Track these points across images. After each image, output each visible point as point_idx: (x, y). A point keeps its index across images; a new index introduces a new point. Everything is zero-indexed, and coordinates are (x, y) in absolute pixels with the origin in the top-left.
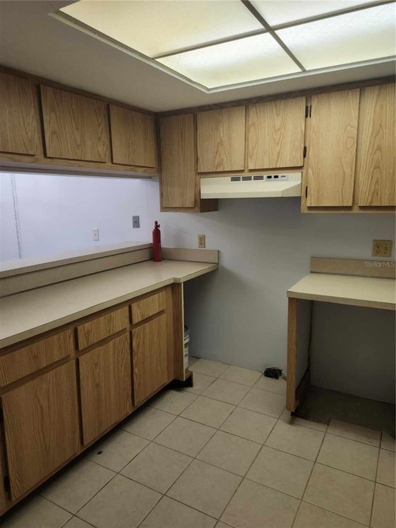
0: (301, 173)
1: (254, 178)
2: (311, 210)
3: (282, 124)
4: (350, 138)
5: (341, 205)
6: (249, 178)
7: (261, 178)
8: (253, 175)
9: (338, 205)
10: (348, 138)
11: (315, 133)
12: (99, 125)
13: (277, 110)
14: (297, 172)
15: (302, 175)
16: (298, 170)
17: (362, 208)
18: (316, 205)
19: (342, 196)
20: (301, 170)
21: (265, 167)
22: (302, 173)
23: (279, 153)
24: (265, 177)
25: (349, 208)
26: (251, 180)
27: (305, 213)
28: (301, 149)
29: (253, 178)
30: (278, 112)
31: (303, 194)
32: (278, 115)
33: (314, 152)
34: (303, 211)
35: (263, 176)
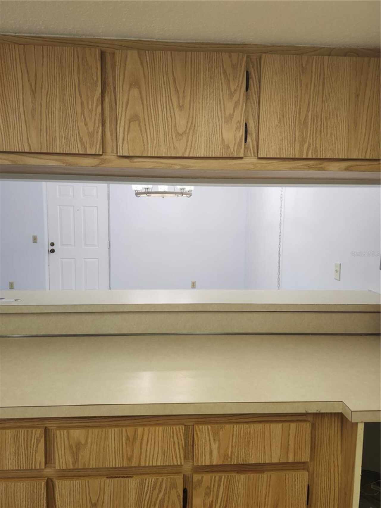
12: (231, 95)
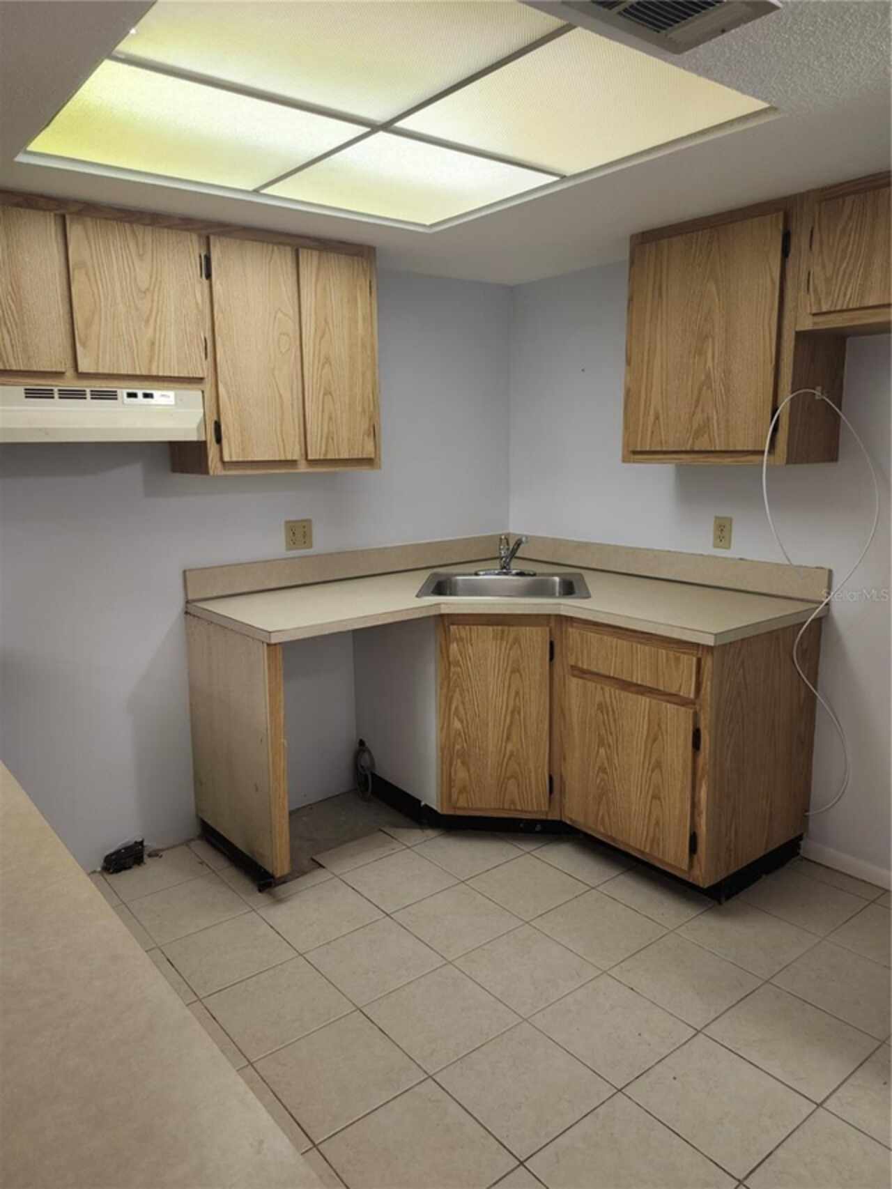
0: (200, 393)
1: (92, 395)
2: (229, 469)
3: (153, 280)
4: (284, 334)
5: (283, 458)
6: (79, 395)
7: (112, 396)
8: (88, 386)
9: (277, 458)
10: (281, 334)
11: (222, 312)
13: (137, 245)
14: (192, 389)
15: (203, 397)
16: (195, 386)
17: (313, 463)
18: (241, 459)
19: (283, 440)
20: (200, 386)
21: (123, 372)
22: (203, 392)
23: (153, 344)
24: (122, 393)
25: (292, 463)
26: (85, 398)
27: (217, 476)
28: (199, 341)
29: (88, 396)
30: (141, 252)
31: (211, 438)
32: (141, 257)
33: (225, 352)
34: (214, 472)
35: (116, 392)
